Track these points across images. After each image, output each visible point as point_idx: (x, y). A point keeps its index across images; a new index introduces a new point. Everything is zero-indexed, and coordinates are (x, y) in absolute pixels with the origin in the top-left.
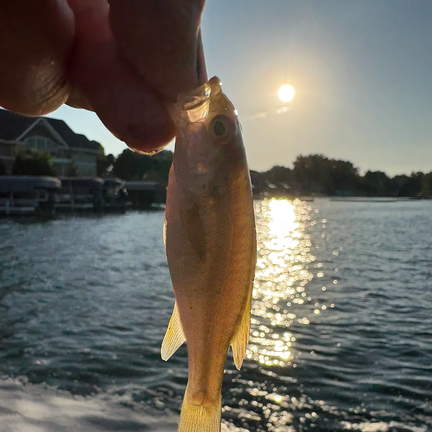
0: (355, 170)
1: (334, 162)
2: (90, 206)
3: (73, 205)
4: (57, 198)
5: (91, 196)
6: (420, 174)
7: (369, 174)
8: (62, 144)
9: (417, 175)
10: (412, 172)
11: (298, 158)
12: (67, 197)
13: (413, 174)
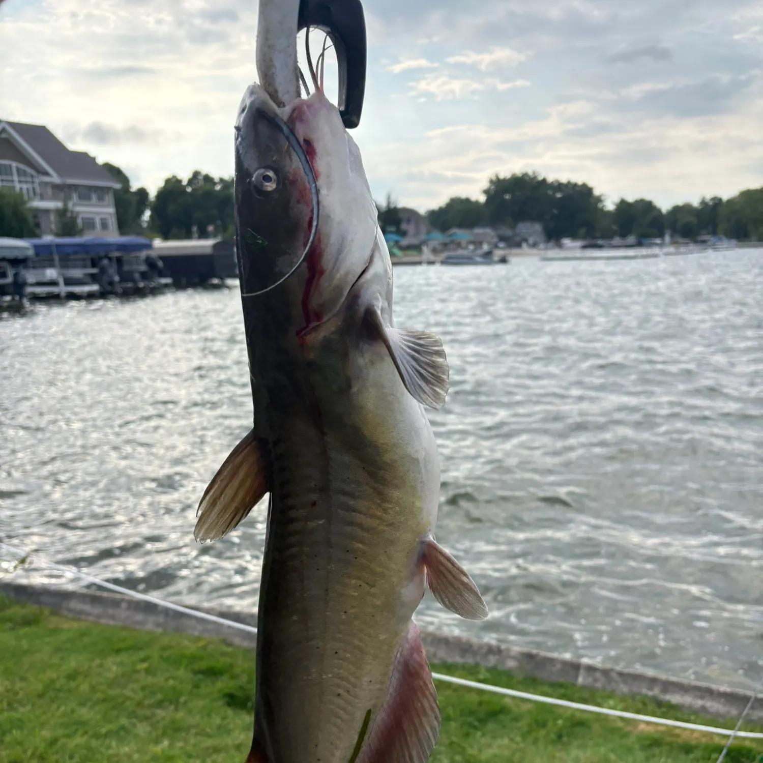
0: (599, 200)
1: (559, 186)
2: (95, 288)
3: (63, 289)
4: (31, 276)
5: (94, 271)
6: (717, 202)
7: (623, 206)
8: (46, 174)
9: (711, 203)
10: (702, 198)
11: (491, 182)
12: (51, 273)
13: (703, 203)
